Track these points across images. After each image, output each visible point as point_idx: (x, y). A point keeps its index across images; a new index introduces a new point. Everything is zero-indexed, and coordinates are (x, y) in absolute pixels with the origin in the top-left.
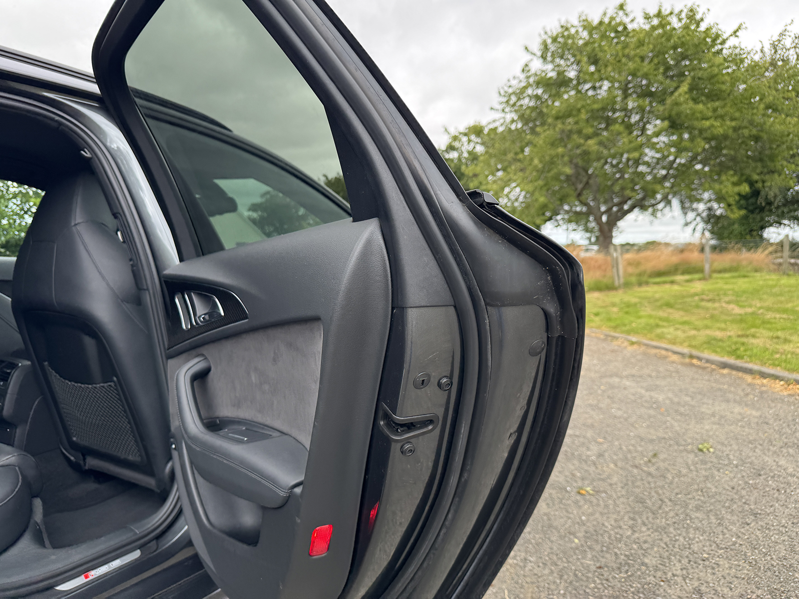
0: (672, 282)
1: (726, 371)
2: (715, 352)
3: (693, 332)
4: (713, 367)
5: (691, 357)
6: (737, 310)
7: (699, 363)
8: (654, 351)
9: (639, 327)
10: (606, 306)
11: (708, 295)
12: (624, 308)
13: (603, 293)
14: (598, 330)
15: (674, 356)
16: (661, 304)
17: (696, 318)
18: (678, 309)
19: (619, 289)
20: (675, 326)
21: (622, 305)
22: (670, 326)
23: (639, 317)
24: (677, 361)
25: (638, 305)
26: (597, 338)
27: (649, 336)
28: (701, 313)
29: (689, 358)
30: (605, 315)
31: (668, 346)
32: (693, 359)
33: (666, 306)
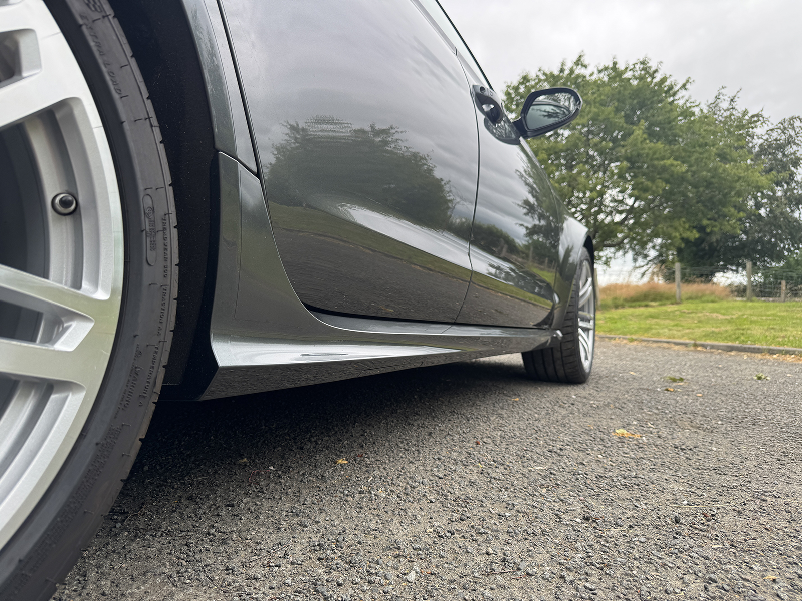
0: (646, 306)
1: (733, 353)
2: (717, 340)
3: (687, 331)
4: (720, 351)
5: (696, 345)
6: (721, 317)
7: (704, 350)
8: (655, 345)
9: (633, 330)
11: (688, 310)
12: (611, 320)
15: (677, 347)
16: (646, 317)
17: (686, 323)
18: (664, 319)
20: (669, 328)
21: (607, 319)
22: (663, 328)
23: (629, 324)
24: (683, 350)
25: (623, 318)
27: (647, 335)
28: (688, 320)
29: (694, 347)
31: (670, 340)
32: (698, 347)
33: (651, 317)
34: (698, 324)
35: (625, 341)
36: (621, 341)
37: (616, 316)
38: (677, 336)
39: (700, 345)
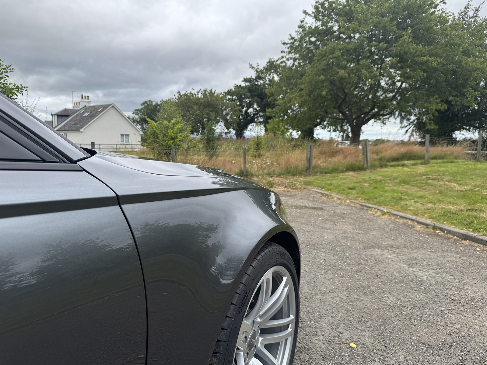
1: (467, 242)
4: (455, 237)
5: (435, 228)
7: (442, 233)
9: (387, 200)
10: (360, 182)
11: (432, 176)
12: (374, 184)
13: (356, 172)
14: (356, 202)
15: (419, 226)
16: (400, 181)
17: (429, 194)
18: (413, 186)
19: (367, 170)
20: (415, 200)
21: (371, 182)
22: (411, 200)
23: (386, 191)
24: (424, 232)
25: (383, 182)
26: (356, 207)
27: (397, 208)
28: (432, 189)
29: (433, 229)
30: (360, 189)
31: (414, 218)
32: (437, 230)
33: (404, 183)
34: (439, 196)
35: (379, 213)
36: (376, 212)
37: (379, 178)
38: (421, 212)
39: (438, 229)
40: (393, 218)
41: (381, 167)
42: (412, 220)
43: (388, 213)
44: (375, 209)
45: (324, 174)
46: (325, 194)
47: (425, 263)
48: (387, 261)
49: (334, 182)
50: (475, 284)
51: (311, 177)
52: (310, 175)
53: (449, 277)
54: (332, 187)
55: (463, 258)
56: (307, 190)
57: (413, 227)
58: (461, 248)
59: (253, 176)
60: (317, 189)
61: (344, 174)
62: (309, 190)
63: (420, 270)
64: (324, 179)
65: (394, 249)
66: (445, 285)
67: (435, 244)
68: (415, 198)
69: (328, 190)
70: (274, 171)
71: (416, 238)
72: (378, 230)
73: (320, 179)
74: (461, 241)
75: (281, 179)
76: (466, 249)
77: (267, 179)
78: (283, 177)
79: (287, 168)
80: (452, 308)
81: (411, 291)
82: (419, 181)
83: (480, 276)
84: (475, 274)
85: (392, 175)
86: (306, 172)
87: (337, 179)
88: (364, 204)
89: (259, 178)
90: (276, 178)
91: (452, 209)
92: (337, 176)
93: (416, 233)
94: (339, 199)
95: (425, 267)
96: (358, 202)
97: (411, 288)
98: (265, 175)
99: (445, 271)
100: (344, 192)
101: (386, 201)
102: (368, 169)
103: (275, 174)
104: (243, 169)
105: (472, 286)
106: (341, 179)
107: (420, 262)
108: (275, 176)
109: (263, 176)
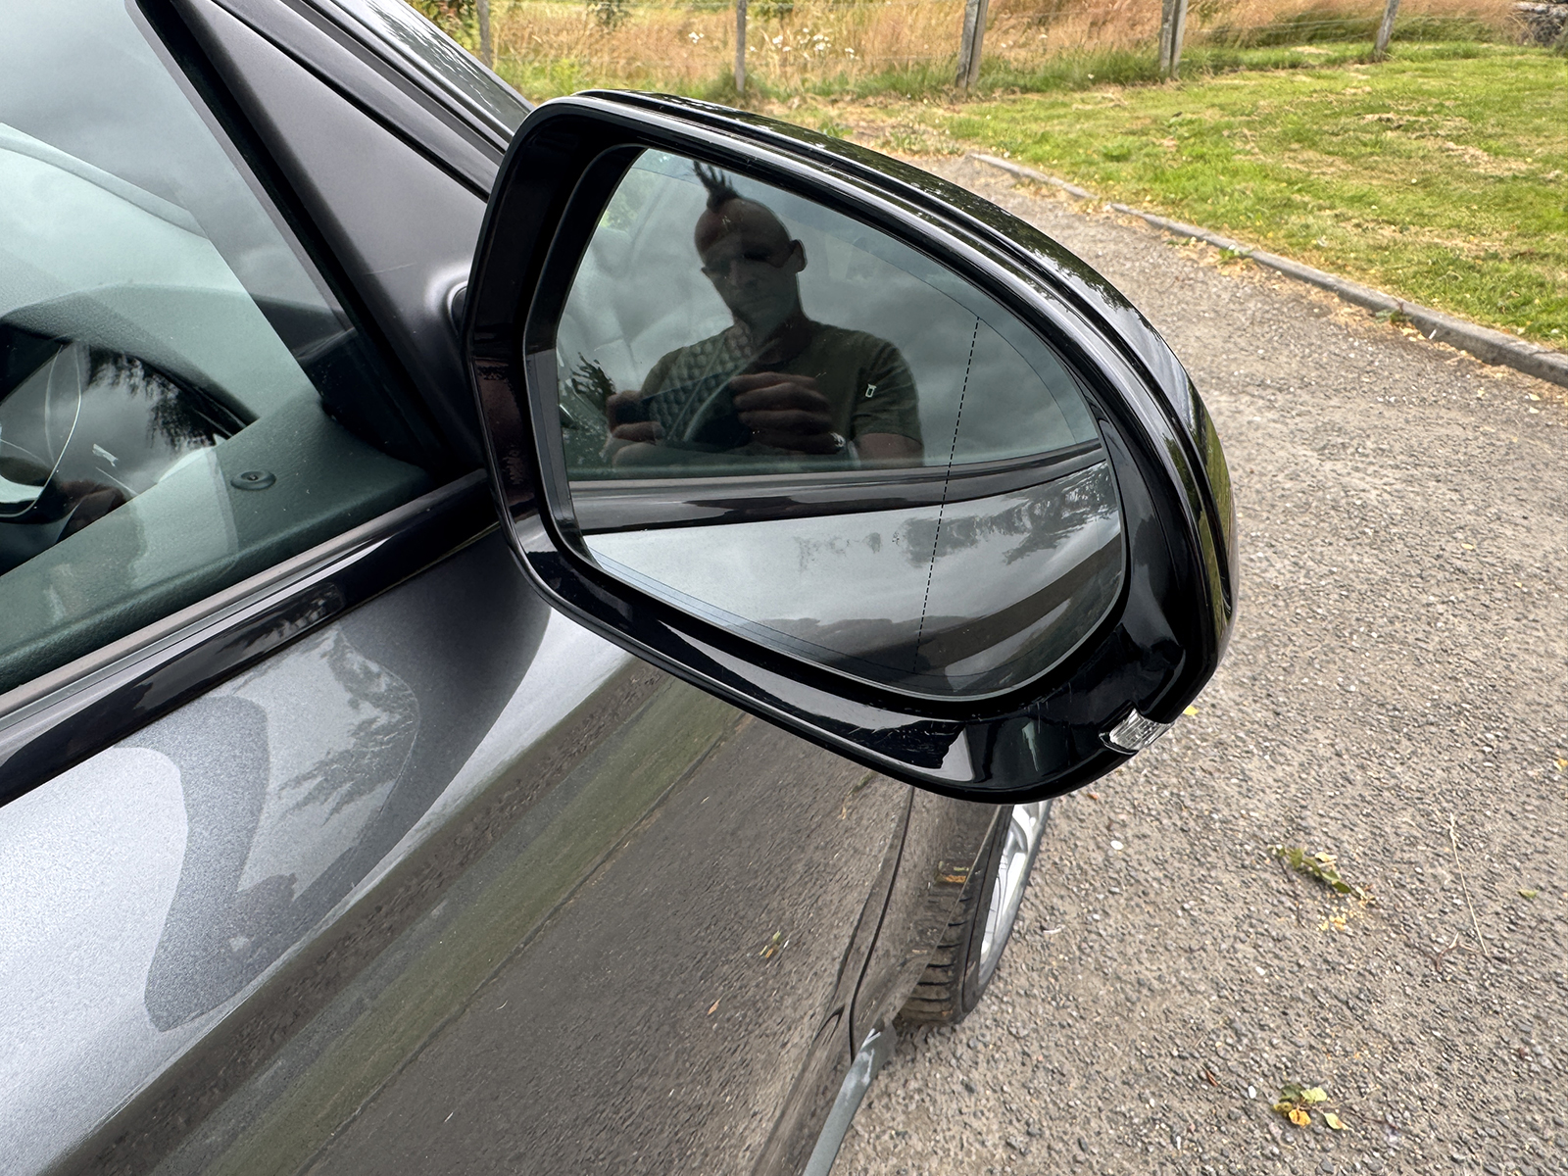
0: (1293, 64)
4: (1464, 355)
5: (1400, 318)
7: (1421, 337)
9: (1241, 207)
10: (1144, 132)
11: (1398, 112)
12: (1192, 140)
13: (1129, 90)
14: (1135, 212)
15: (1348, 310)
16: (1285, 133)
17: (1386, 187)
18: (1329, 153)
19: (1168, 80)
20: (1337, 212)
21: (1184, 131)
22: (1320, 208)
23: (1235, 173)
24: (1361, 330)
25: (1226, 133)
26: (1135, 233)
27: (1273, 240)
28: (1395, 169)
29: (1393, 322)
30: (1147, 160)
31: (1331, 278)
32: (1405, 326)
33: (1299, 141)
34: (1418, 199)
35: (1212, 257)
36: (1202, 253)
37: (1211, 117)
38: (1356, 259)
39: (1411, 321)
40: (1259, 276)
41: (1218, 69)
42: (1325, 287)
43: (1242, 257)
44: (1199, 240)
45: (1019, 95)
46: (1028, 176)
47: (1369, 444)
48: (1251, 434)
49: (1056, 128)
50: (1525, 518)
51: (973, 106)
52: (970, 96)
53: (1443, 494)
54: (1048, 148)
55: (1487, 428)
56: (962, 159)
57: (1325, 311)
58: (1480, 393)
59: (768, 98)
60: (996, 154)
61: (1085, 95)
62: (970, 160)
63: (1357, 469)
64: (1018, 116)
65: (1270, 391)
66: (1434, 522)
67: (1397, 376)
68: (1337, 202)
69: (1037, 160)
70: (843, 79)
71: (1337, 351)
72: (1211, 319)
73: (1007, 116)
74: (1482, 367)
75: (866, 110)
76: (1495, 396)
77: (816, 109)
78: (875, 104)
79: (892, 68)
80: (1457, 598)
81: (1334, 540)
82: (1351, 133)
83: (1540, 493)
84: (1525, 485)
85: (1255, 105)
86: (957, 86)
87: (1065, 116)
88: (1163, 220)
89: (790, 108)
90: (849, 109)
91: (1461, 250)
92: (1064, 105)
93: (1336, 335)
94: (1077, 197)
95: (1371, 459)
96: (1141, 212)
97: (1335, 532)
98: (810, 95)
99: (1432, 475)
100: (1093, 169)
101: (1236, 210)
102: (1173, 79)
103: (848, 93)
104: (733, 70)
105: (1516, 525)
106: (1079, 116)
107: (1355, 443)
108: (848, 98)
109: (804, 100)
